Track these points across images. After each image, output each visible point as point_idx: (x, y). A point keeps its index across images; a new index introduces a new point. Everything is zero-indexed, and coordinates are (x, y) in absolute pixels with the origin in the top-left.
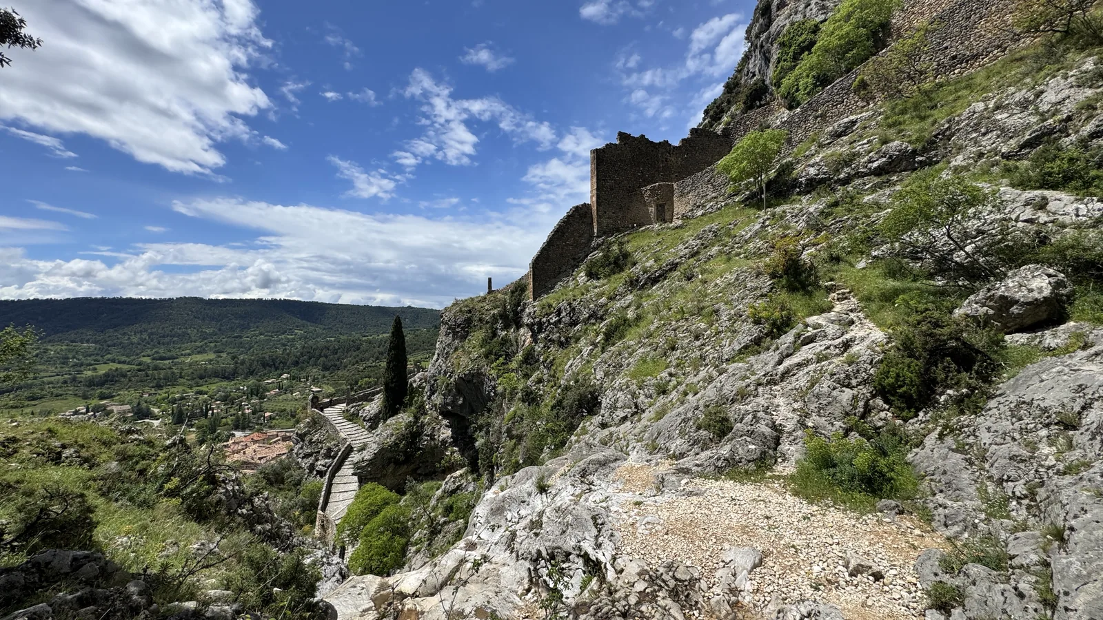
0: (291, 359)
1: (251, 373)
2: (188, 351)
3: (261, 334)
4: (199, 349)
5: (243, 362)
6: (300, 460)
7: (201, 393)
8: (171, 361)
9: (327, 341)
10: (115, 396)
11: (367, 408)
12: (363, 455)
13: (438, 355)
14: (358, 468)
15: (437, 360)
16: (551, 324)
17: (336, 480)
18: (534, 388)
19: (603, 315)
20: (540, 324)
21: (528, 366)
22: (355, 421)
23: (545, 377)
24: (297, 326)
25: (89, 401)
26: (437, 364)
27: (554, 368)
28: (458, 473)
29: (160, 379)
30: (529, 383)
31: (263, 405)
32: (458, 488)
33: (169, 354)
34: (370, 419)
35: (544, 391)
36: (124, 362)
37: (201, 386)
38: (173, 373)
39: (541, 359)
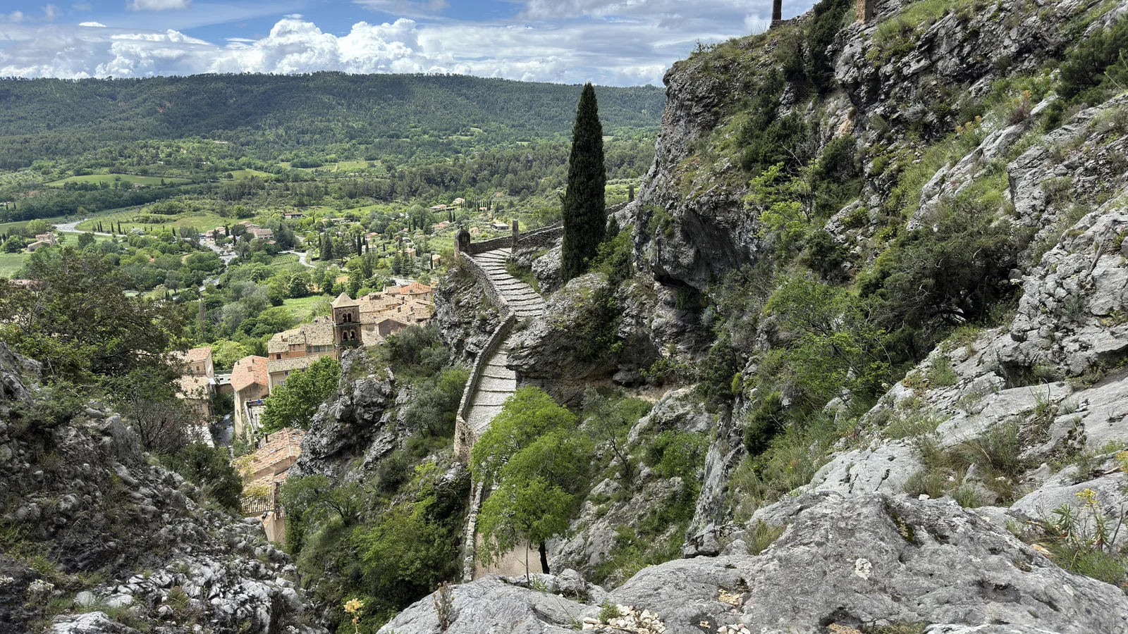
0: (466, 176)
1: (413, 192)
2: (333, 156)
3: (425, 133)
4: (346, 154)
5: (402, 177)
6: (445, 331)
7: (352, 218)
8: (314, 169)
9: (517, 147)
10: (253, 215)
11: (544, 258)
12: (523, 338)
13: (658, 164)
14: (515, 358)
15: (655, 174)
16: (905, 78)
17: (489, 371)
18: (840, 238)
19: (1063, 46)
20: (875, 81)
21: (834, 187)
22: (524, 278)
23: (874, 213)
24: (474, 121)
25: (229, 220)
26: (655, 182)
27: (897, 191)
28: (681, 392)
29: (303, 195)
30: (830, 225)
31: (430, 242)
32: (679, 418)
33: (310, 160)
34: (549, 277)
35: (864, 247)
36: (260, 169)
37: (352, 208)
38: (317, 187)
39: (868, 169)
